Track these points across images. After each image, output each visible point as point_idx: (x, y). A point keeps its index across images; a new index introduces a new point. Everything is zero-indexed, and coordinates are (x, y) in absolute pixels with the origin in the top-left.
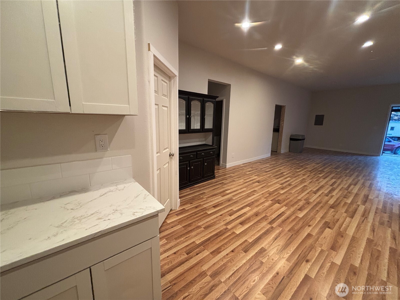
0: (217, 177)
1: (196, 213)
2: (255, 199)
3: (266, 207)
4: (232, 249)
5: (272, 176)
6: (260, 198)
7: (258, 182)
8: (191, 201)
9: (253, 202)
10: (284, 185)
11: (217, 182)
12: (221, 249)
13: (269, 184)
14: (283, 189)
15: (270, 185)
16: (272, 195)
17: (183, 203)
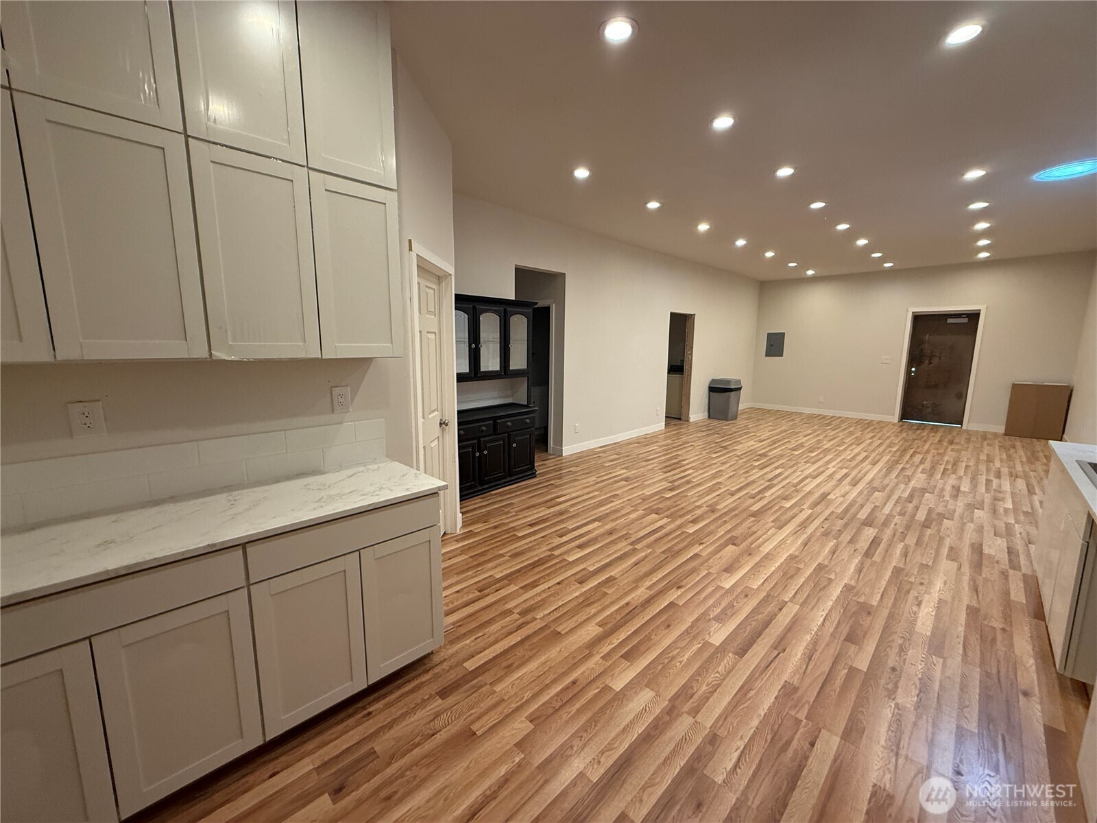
0: (539, 474)
1: (494, 537)
2: (613, 509)
3: (631, 520)
4: (558, 581)
5: (656, 468)
6: (623, 507)
7: (626, 479)
8: (484, 519)
9: (607, 514)
10: (676, 484)
11: (539, 484)
12: (539, 582)
13: (647, 483)
14: (671, 490)
15: (649, 484)
16: (647, 502)
17: (469, 522)
